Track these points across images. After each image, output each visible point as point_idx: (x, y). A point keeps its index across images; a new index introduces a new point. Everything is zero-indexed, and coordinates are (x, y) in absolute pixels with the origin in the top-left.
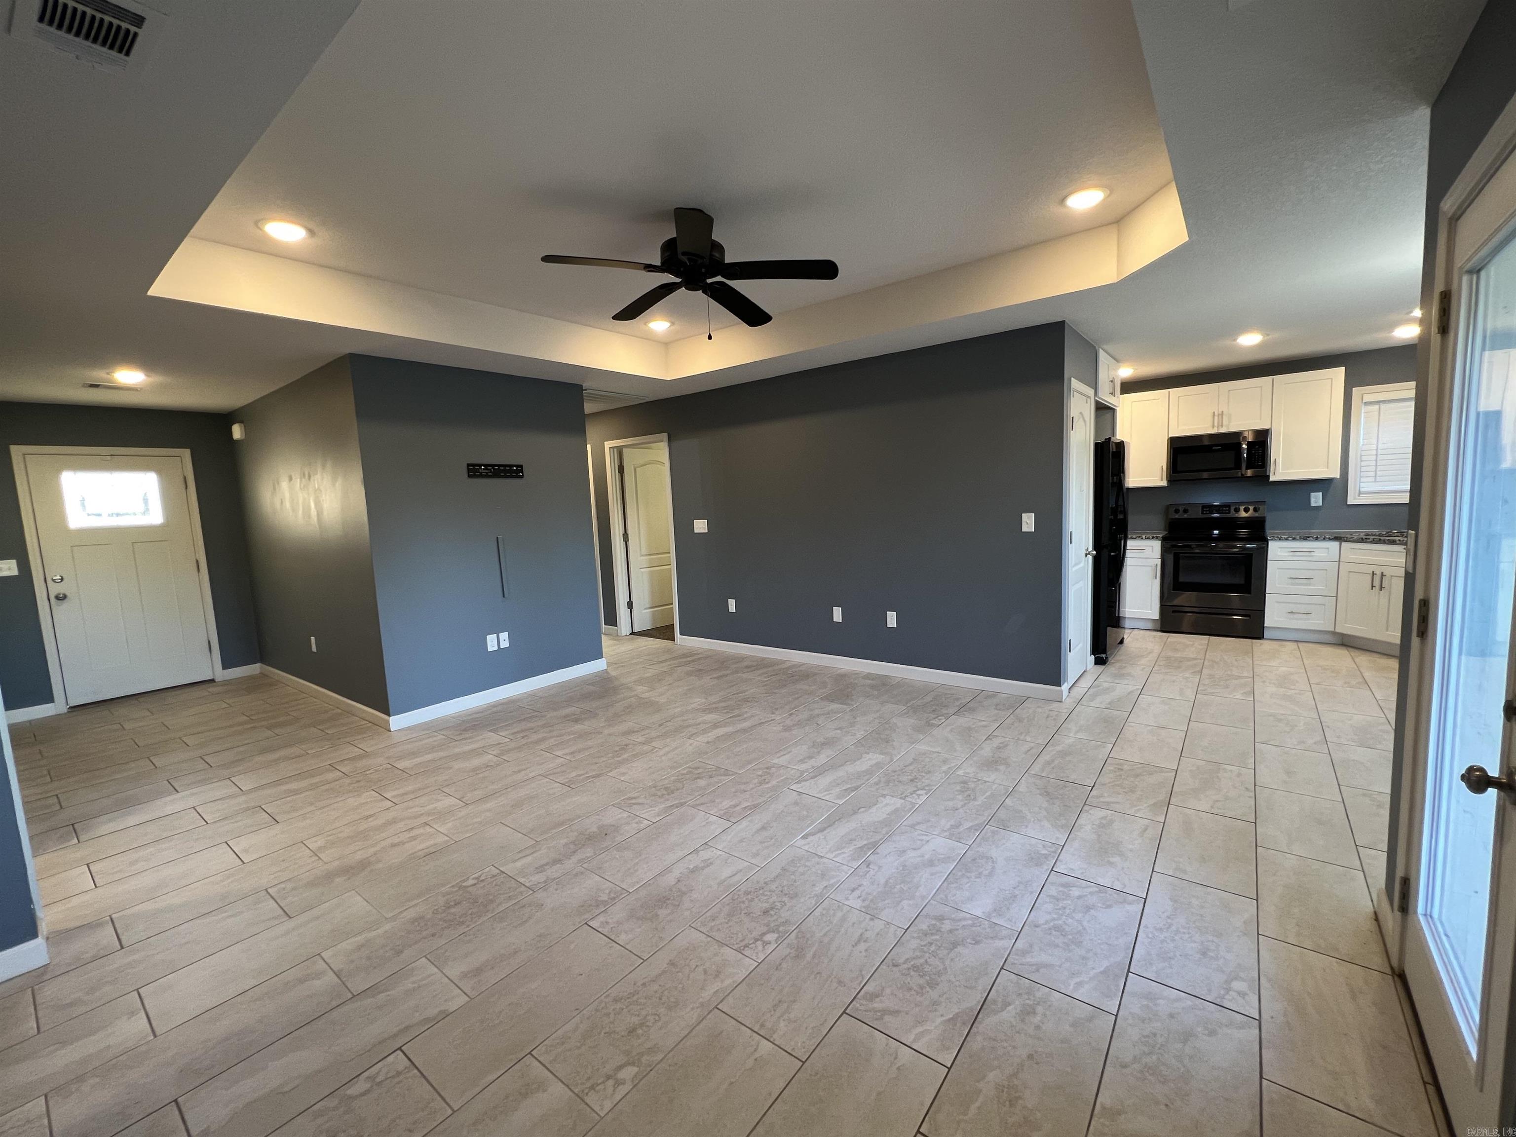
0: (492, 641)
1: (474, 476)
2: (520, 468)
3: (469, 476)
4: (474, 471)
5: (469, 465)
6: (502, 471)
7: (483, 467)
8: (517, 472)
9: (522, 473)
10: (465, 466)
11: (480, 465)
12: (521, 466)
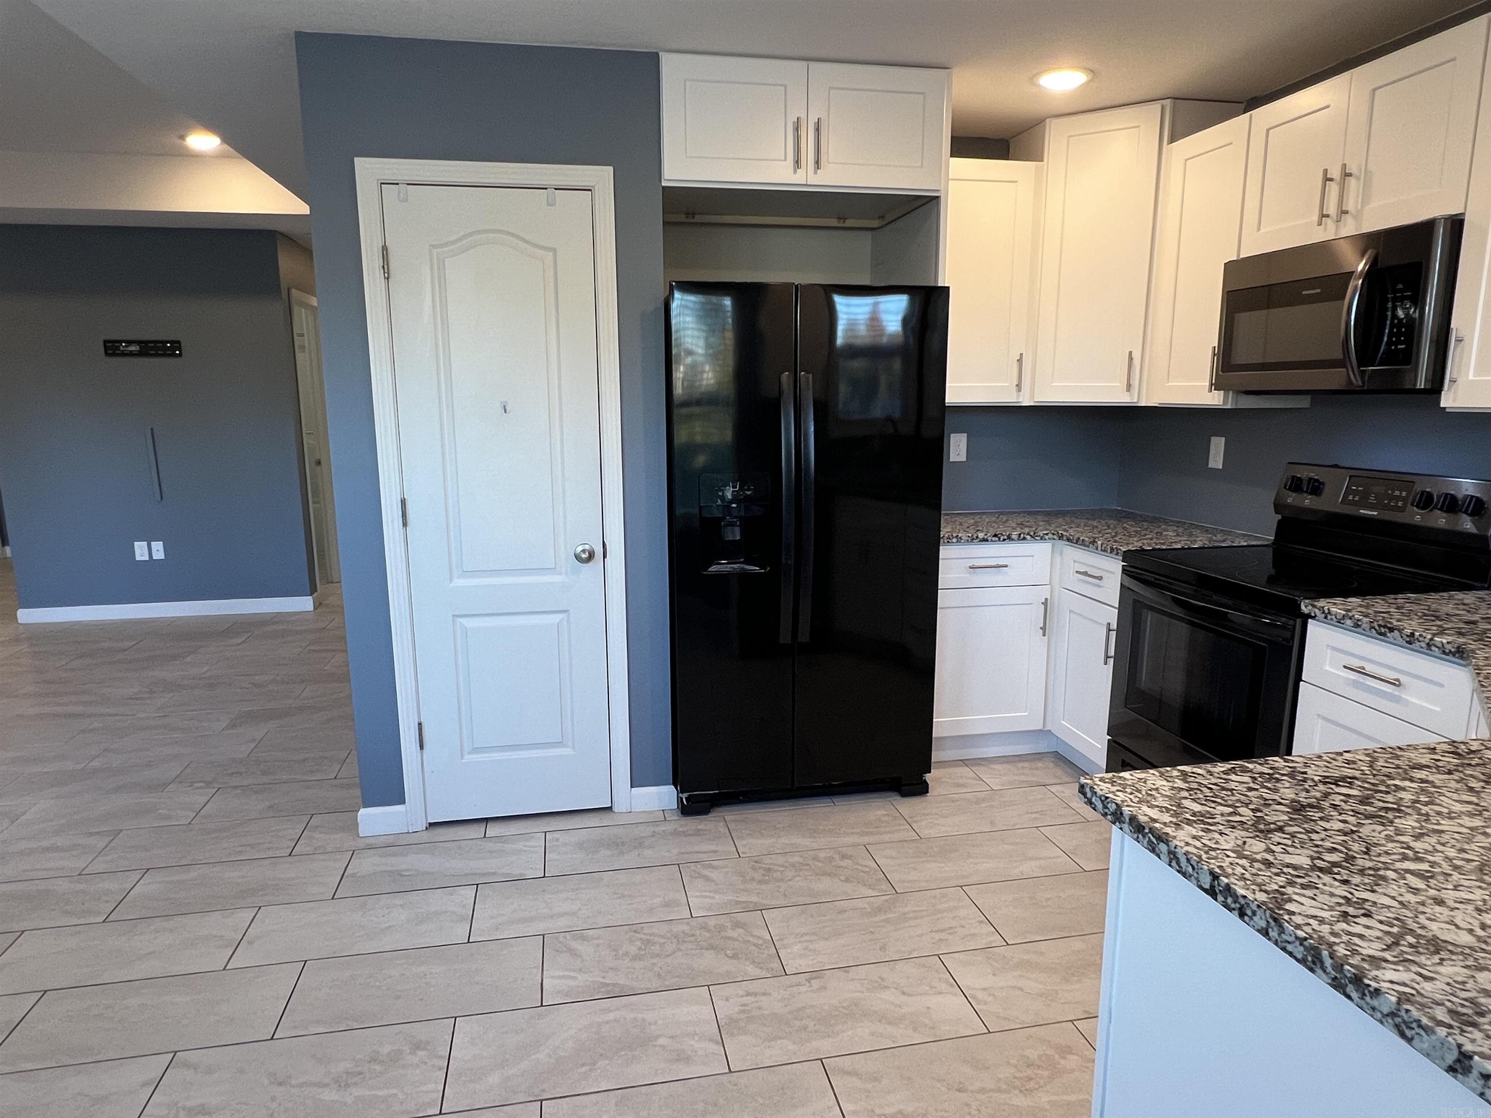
0: (141, 551)
1: (114, 355)
2: (176, 345)
3: (107, 354)
4: (112, 348)
5: (105, 342)
6: (152, 348)
7: (124, 344)
8: (173, 349)
9: (180, 352)
10: (102, 344)
11: (121, 342)
12: (179, 342)
